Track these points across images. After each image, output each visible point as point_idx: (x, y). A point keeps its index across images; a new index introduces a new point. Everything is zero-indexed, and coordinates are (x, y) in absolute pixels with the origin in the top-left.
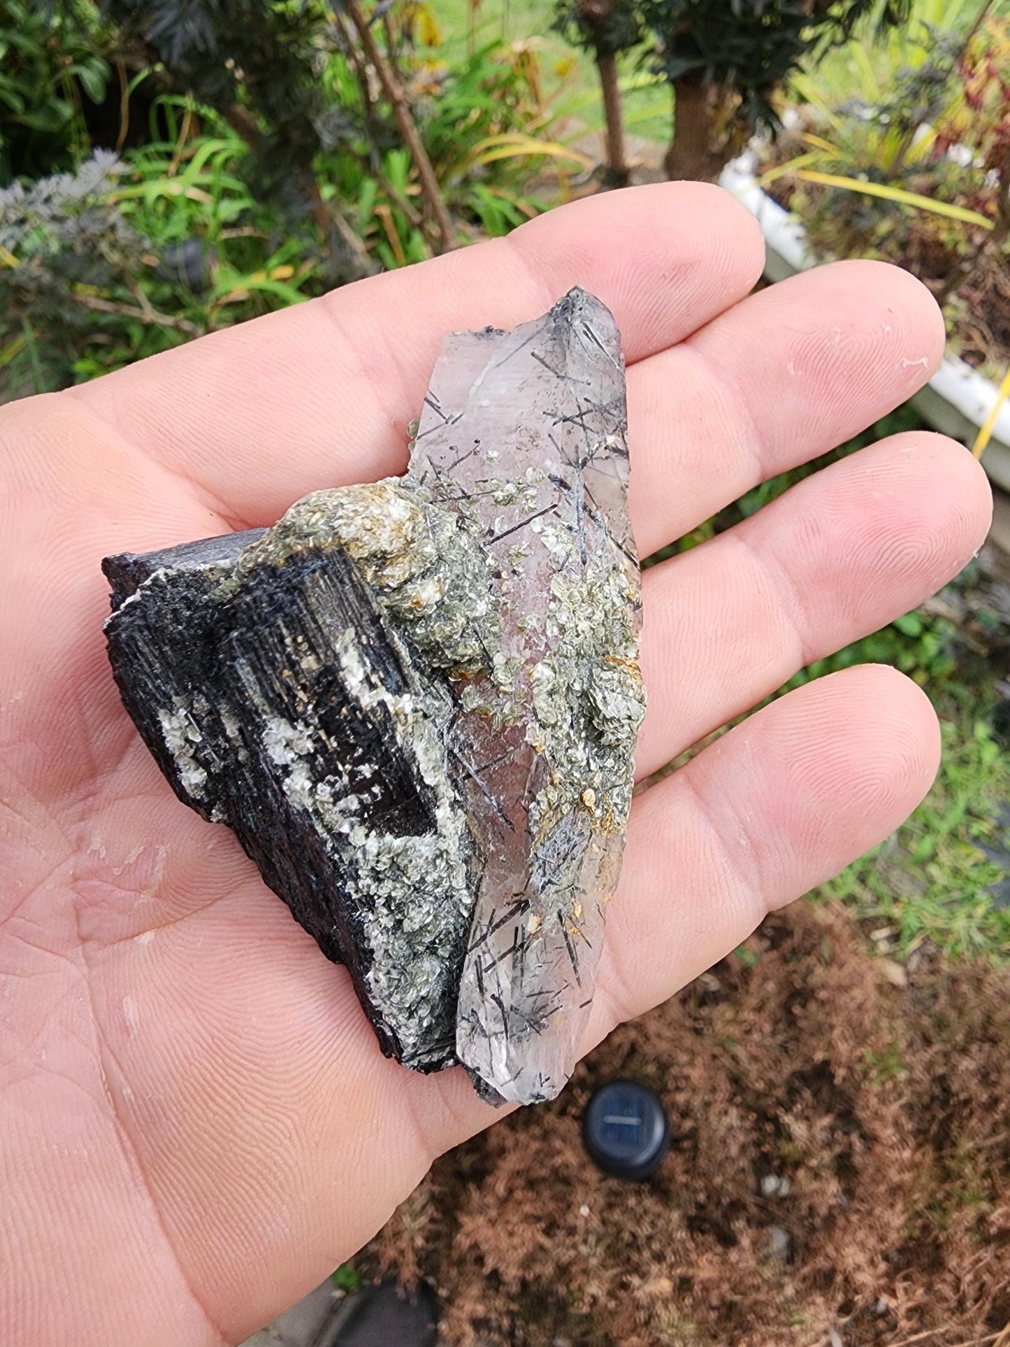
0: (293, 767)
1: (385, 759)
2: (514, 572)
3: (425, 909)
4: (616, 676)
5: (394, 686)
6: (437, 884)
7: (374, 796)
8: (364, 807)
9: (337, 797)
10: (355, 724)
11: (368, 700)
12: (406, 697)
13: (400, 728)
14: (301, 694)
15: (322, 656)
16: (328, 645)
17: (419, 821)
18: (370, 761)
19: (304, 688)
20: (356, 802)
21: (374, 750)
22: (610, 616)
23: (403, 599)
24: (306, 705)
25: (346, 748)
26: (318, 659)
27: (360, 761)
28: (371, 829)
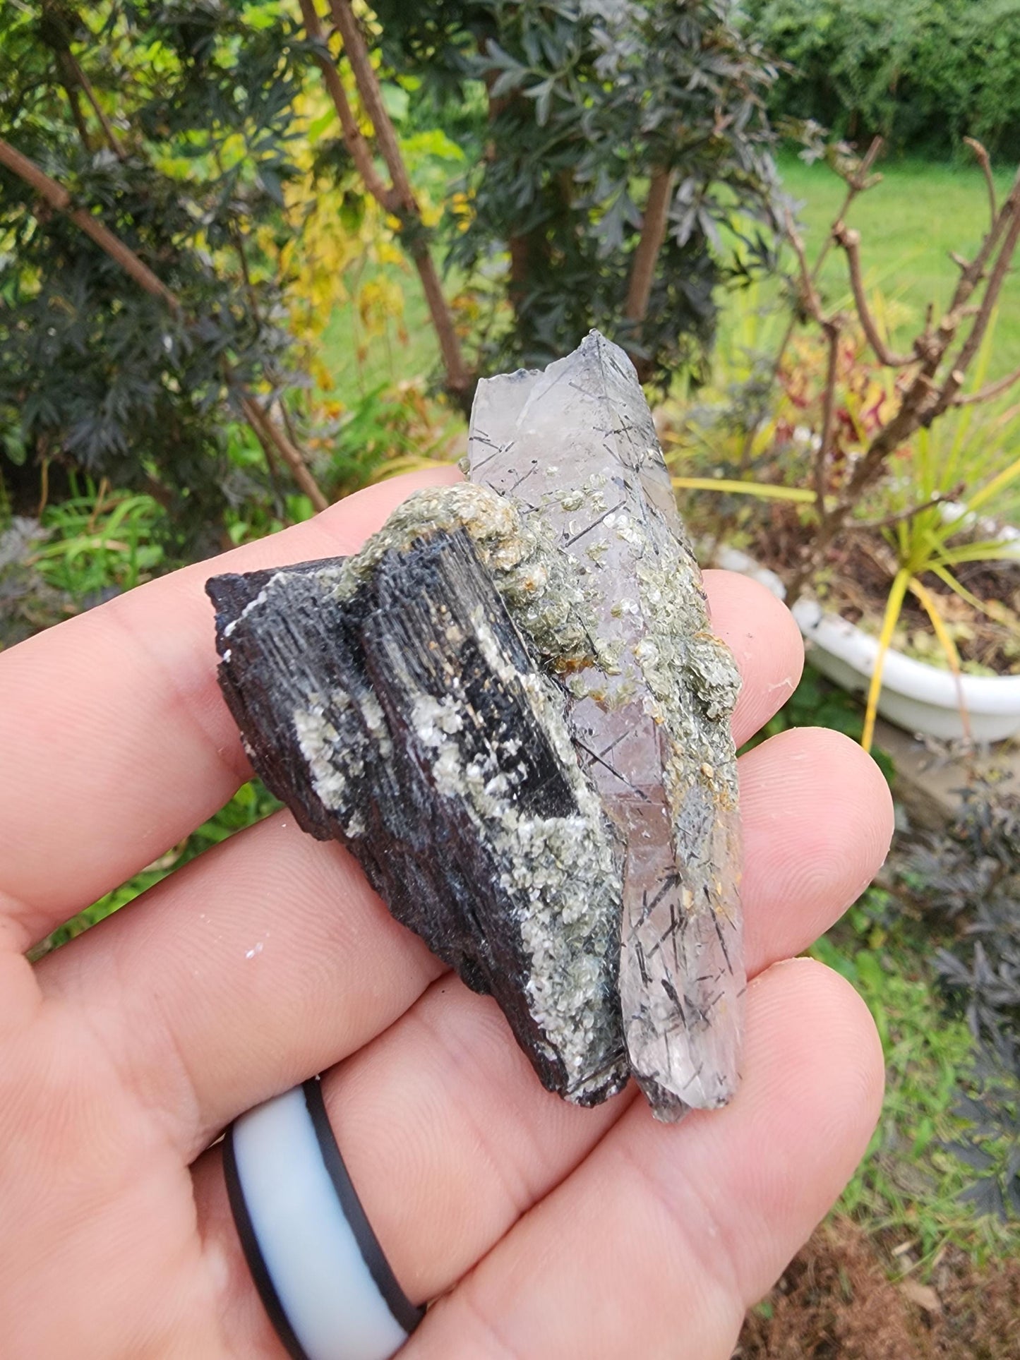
0: (442, 748)
1: (527, 736)
2: (597, 565)
3: (580, 898)
5: (521, 665)
6: (587, 868)
7: (520, 775)
8: (513, 788)
9: (487, 777)
10: (498, 698)
11: (505, 674)
12: (533, 676)
13: (534, 704)
14: (447, 667)
15: (463, 628)
16: (466, 617)
17: (563, 802)
18: (514, 737)
19: (450, 660)
20: (505, 782)
21: (516, 725)
23: (516, 581)
24: (453, 678)
25: (492, 723)
26: (461, 630)
27: (504, 737)
28: (520, 812)
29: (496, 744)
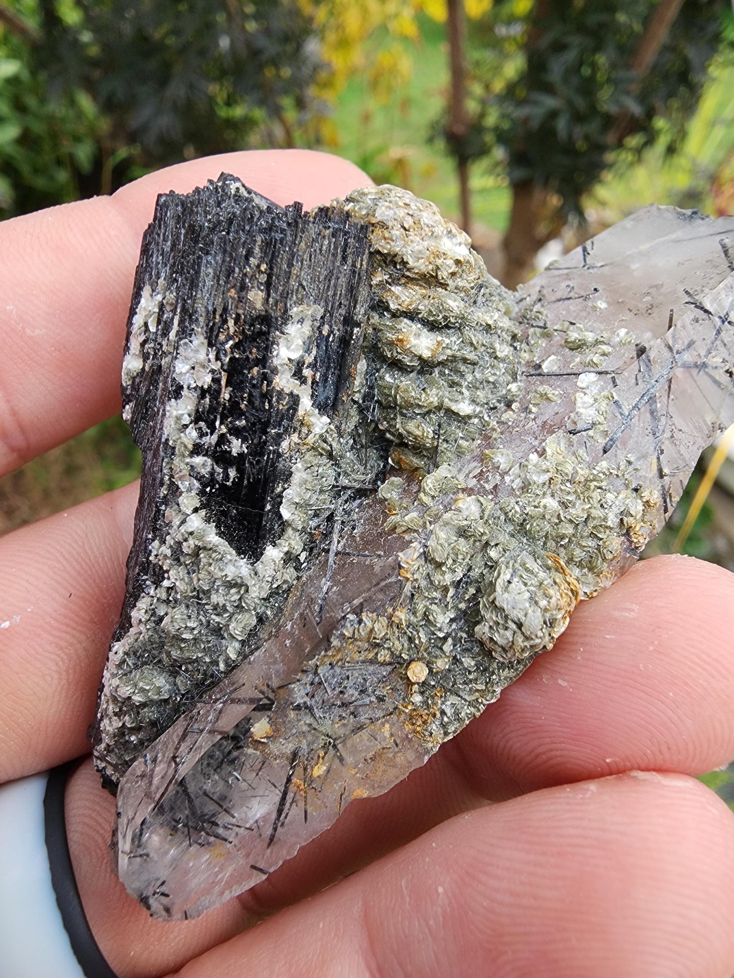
0: (185, 392)
1: (258, 450)
2: (527, 409)
3: (191, 624)
4: (542, 575)
5: (322, 398)
6: (219, 610)
7: (227, 477)
8: (212, 481)
9: (197, 450)
10: (256, 393)
11: (284, 382)
12: (325, 419)
13: (295, 438)
14: (231, 323)
15: (271, 300)
16: (285, 296)
17: (247, 539)
18: (244, 440)
19: (237, 320)
20: (209, 469)
21: (255, 432)
22: (591, 524)
23: (392, 328)
24: (229, 337)
25: (233, 410)
26: (266, 300)
27: (236, 432)
28: (203, 506)
29: (224, 429)
